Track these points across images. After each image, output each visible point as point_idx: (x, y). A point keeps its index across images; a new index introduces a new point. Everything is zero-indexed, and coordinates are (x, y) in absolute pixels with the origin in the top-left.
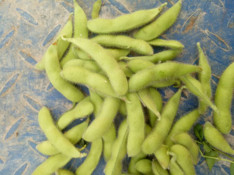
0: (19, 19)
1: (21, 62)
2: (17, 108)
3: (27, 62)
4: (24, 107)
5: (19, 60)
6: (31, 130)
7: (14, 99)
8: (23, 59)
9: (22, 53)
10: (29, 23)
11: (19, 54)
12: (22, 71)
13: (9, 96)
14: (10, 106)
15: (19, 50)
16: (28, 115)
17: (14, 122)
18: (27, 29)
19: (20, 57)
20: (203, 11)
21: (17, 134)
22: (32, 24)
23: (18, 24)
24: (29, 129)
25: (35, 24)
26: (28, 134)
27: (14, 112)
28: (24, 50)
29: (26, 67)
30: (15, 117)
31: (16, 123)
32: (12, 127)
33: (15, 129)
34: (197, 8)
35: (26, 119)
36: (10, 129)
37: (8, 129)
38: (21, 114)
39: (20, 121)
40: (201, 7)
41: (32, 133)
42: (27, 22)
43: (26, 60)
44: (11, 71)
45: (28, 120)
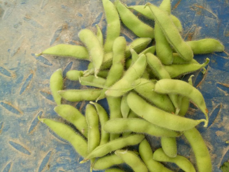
0: (35, 63)
1: (43, 100)
2: (45, 142)
3: (47, 100)
4: (51, 140)
5: (41, 99)
6: (61, 160)
7: (41, 135)
8: (44, 98)
9: (42, 92)
10: (45, 65)
11: (40, 94)
12: (45, 108)
13: (36, 133)
14: (39, 142)
15: (40, 91)
16: (56, 147)
17: (44, 155)
18: (44, 71)
19: (41, 97)
20: (198, 26)
21: (49, 166)
22: (47, 66)
23: (35, 67)
24: (58, 160)
25: (50, 65)
26: (58, 165)
27: (43, 147)
28: (44, 90)
29: (47, 104)
30: (45, 151)
31: (47, 156)
32: (43, 161)
33: (47, 162)
34: (192, 24)
35: (54, 151)
36: (42, 163)
37: (40, 162)
38: (49, 147)
39: (49, 154)
40: (196, 23)
41: (62, 163)
42: (42, 64)
43: (47, 98)
44: (35, 110)
45: (57, 152)
